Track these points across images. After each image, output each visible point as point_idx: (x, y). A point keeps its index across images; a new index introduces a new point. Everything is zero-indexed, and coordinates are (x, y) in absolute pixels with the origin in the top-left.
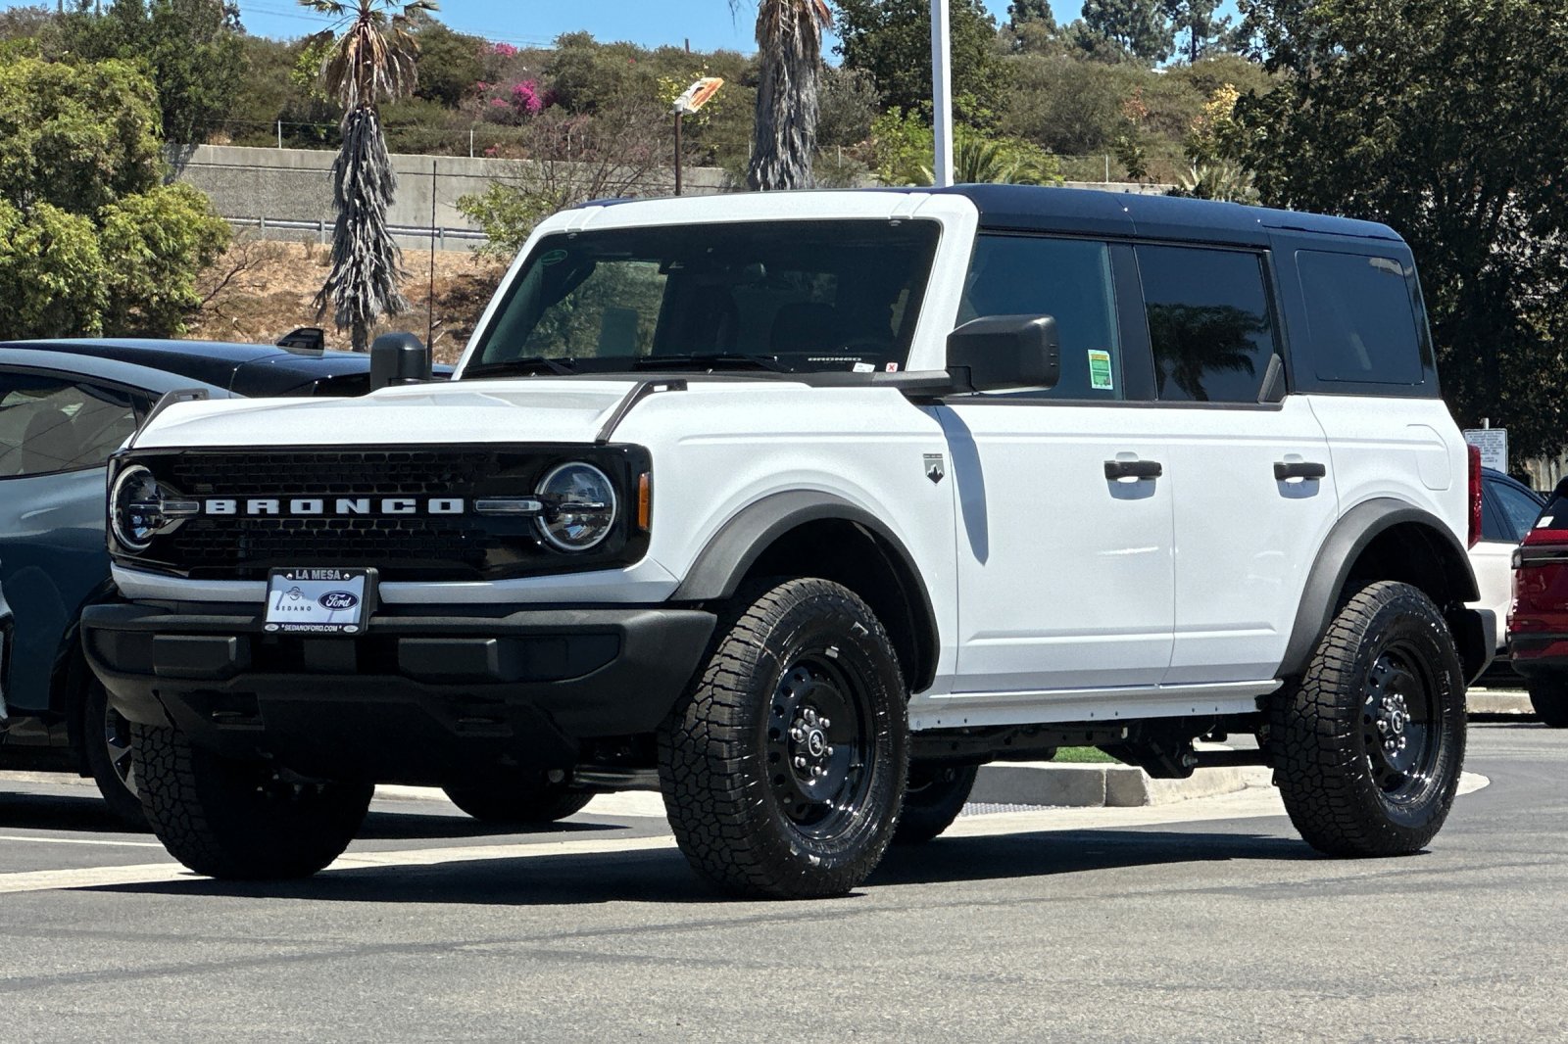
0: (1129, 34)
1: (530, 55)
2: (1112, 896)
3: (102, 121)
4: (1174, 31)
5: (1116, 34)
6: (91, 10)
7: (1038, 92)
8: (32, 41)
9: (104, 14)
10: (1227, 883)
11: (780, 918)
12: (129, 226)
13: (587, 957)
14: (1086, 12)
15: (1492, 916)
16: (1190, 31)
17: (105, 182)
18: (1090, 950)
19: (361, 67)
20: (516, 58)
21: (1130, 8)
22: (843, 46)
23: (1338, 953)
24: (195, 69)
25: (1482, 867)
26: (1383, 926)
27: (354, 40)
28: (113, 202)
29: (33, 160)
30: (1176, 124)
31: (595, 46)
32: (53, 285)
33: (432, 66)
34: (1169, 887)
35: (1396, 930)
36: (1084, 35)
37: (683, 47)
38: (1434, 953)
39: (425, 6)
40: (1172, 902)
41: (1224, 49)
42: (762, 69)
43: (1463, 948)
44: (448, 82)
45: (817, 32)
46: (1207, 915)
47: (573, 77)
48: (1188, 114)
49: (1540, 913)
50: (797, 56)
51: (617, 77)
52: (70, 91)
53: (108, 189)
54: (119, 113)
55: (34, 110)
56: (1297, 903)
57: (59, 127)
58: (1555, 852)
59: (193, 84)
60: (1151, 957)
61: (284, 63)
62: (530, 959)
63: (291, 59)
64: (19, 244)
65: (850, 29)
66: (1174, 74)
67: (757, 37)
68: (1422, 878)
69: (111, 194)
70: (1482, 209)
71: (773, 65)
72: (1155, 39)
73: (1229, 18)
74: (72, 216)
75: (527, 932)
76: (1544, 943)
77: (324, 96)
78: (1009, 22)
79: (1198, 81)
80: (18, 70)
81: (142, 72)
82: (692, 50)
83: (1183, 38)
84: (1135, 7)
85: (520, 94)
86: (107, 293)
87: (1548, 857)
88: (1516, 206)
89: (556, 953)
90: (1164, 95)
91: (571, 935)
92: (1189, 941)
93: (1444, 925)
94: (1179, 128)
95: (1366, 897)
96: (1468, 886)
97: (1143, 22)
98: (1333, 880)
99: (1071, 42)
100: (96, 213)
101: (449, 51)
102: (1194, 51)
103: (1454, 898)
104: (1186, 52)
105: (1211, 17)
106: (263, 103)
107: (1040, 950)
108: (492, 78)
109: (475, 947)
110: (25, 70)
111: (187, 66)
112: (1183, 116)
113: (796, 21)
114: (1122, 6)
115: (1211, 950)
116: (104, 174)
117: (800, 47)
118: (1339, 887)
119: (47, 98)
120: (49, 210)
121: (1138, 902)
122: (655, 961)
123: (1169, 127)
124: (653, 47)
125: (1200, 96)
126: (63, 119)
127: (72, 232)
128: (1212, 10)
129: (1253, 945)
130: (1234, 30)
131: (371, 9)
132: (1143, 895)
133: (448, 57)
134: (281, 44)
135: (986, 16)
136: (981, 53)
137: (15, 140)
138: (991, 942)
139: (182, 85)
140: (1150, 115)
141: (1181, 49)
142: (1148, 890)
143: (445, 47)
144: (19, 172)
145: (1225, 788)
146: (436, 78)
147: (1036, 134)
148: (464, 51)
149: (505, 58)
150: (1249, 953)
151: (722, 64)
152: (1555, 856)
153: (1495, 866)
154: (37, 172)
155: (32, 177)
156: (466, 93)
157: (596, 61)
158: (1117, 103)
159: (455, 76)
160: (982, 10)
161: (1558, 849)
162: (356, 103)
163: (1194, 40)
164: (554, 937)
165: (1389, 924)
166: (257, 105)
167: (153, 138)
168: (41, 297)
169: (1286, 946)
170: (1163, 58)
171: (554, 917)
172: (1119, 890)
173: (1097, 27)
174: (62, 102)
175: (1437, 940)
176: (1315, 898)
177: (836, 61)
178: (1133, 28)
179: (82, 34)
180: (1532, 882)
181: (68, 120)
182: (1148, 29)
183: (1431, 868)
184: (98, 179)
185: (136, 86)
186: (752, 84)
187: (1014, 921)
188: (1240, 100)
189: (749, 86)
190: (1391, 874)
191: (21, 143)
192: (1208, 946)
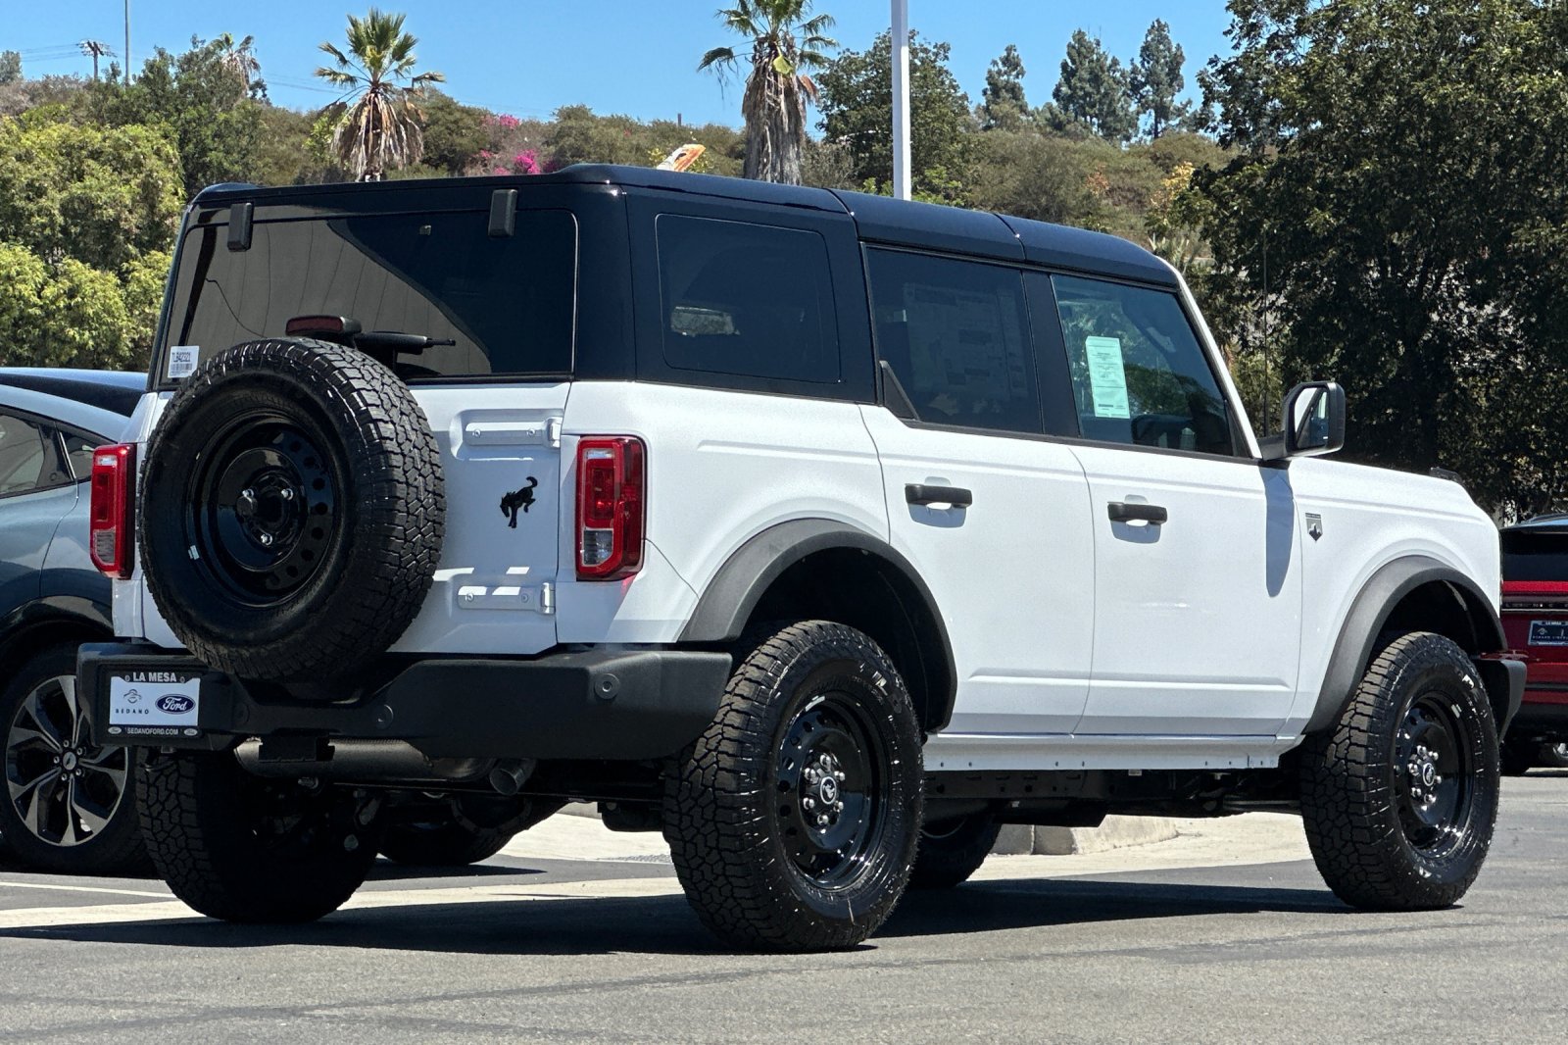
0: (1096, 116)
1: (533, 127)
2: (1023, 958)
3: (127, 182)
4: (1138, 113)
5: (1084, 115)
6: (120, 80)
7: (1008, 167)
8: (63, 107)
9: (132, 83)
10: (1145, 944)
11: (664, 981)
12: (151, 282)
13: (444, 1025)
14: (1057, 94)
15: (1422, 986)
16: (1153, 114)
17: (128, 240)
18: (988, 1024)
19: (371, 134)
20: (518, 129)
21: (1098, 92)
22: (826, 122)
23: (1255, 1031)
24: (217, 135)
25: (1412, 929)
26: (1306, 998)
27: (366, 109)
28: (135, 258)
29: (60, 220)
30: (1138, 199)
31: (593, 118)
32: (78, 337)
33: (439, 136)
34: (1084, 948)
35: (1319, 1003)
36: (1054, 116)
37: (676, 121)
38: (1358, 1033)
39: (432, 78)
40: (1085, 965)
41: (1185, 130)
42: (748, 142)
43: (1390, 1026)
44: (454, 151)
45: (800, 107)
46: (1119, 982)
47: (571, 147)
48: (1148, 189)
49: (1473, 984)
50: (783, 130)
51: (612, 148)
52: (95, 155)
53: (130, 247)
54: (142, 176)
55: (62, 171)
56: (1215, 969)
57: (85, 187)
58: (1490, 913)
59: (215, 149)
60: (1051, 1032)
61: (300, 131)
62: (380, 1028)
63: (308, 128)
64: (47, 298)
65: (832, 106)
66: (1138, 152)
67: (743, 112)
68: (1351, 940)
69: (134, 252)
70: (1423, 280)
71: (758, 139)
72: (1120, 121)
73: (1190, 102)
74: (98, 272)
75: (389, 993)
76: (1476, 1020)
77: (337, 160)
78: (984, 103)
79: (1158, 159)
80: (49, 135)
81: (165, 137)
82: (684, 124)
83: (1146, 121)
84: (1103, 91)
85: (521, 163)
86: (130, 345)
87: (1482, 917)
88: (1455, 278)
89: (411, 1020)
90: (1126, 171)
91: (435, 998)
92: (1097, 1014)
93: (1371, 998)
94: (1140, 202)
95: (1289, 962)
96: (1398, 950)
97: (1110, 105)
98: (1256, 942)
99: (1042, 122)
100: (120, 269)
101: (456, 122)
102: (1156, 133)
103: (1384, 964)
104: (1149, 133)
105: (1172, 101)
106: (281, 168)
107: (934, 1022)
108: (496, 147)
109: (327, 1012)
110: (55, 135)
111: (209, 133)
112: (1144, 191)
113: (782, 96)
114: (1091, 90)
115: (1119, 1025)
116: (127, 232)
117: (786, 120)
118: (1263, 949)
119: (73, 160)
120: (76, 266)
121: (1048, 966)
122: (515, 1032)
123: (1130, 201)
124: (647, 122)
125: (1158, 172)
126: (88, 180)
127: (97, 286)
128: (1173, 95)
129: (1165, 1019)
130: (1194, 114)
131: (381, 81)
132: (1054, 956)
133: (455, 128)
134: (297, 115)
135: (959, 94)
136: (954, 129)
137: (43, 201)
138: (883, 1013)
139: (204, 151)
140: (1111, 191)
141: (1144, 131)
142: (1062, 950)
143: (452, 118)
144: (48, 231)
145: (1156, 836)
146: (443, 147)
147: (1005, 206)
148: (469, 121)
149: (507, 129)
150: (1158, 1028)
151: (712, 137)
152: (1489, 916)
153: (1426, 928)
154: (65, 230)
155: (60, 235)
156: (472, 162)
157: (592, 132)
158: (1082, 178)
159: (461, 145)
160: (955, 88)
161: (1492, 909)
162: (365, 168)
163: (1157, 122)
164: (416, 1001)
165: (1312, 995)
166: (275, 169)
167: (176, 198)
168: (67, 348)
169: (1200, 1021)
170: (1128, 138)
171: (425, 976)
172: (1031, 951)
173: (1066, 109)
174: (88, 166)
175: (1362, 1016)
176: (1236, 963)
177: (819, 136)
178: (1101, 110)
179: (112, 101)
180: (1464, 947)
181: (94, 182)
182: (1114, 111)
183: (1360, 928)
184: (121, 238)
185: (158, 149)
186: (739, 156)
187: (913, 987)
188: (1196, 174)
189: (736, 158)
190: (1317, 935)
191: (49, 203)
192: (1116, 1019)
